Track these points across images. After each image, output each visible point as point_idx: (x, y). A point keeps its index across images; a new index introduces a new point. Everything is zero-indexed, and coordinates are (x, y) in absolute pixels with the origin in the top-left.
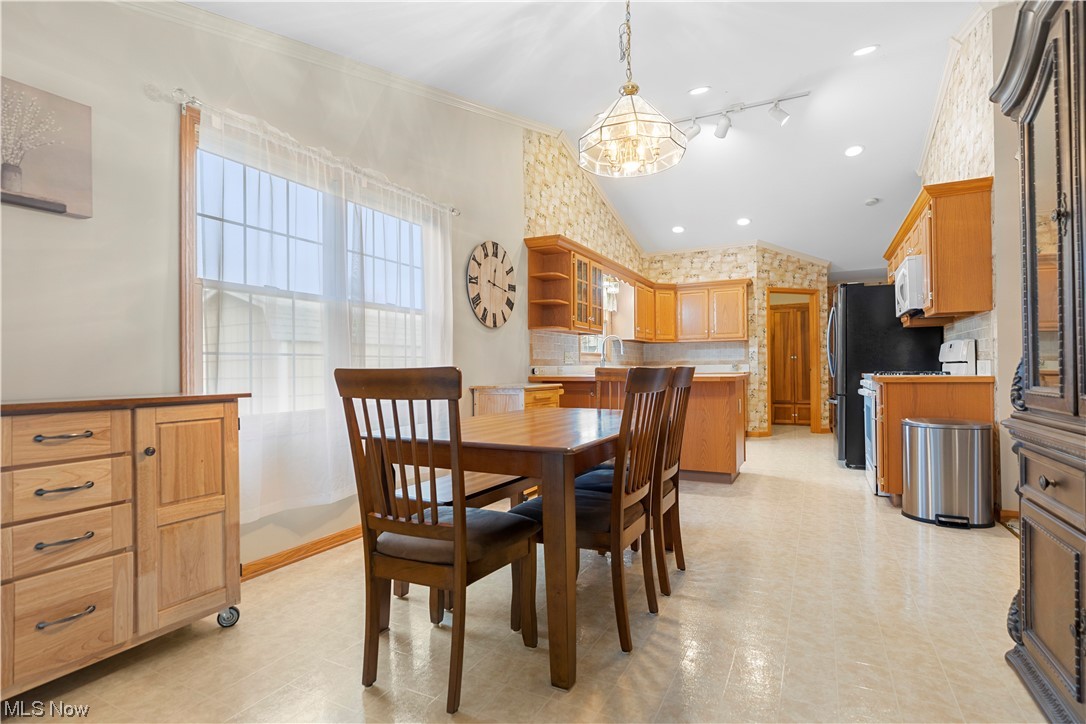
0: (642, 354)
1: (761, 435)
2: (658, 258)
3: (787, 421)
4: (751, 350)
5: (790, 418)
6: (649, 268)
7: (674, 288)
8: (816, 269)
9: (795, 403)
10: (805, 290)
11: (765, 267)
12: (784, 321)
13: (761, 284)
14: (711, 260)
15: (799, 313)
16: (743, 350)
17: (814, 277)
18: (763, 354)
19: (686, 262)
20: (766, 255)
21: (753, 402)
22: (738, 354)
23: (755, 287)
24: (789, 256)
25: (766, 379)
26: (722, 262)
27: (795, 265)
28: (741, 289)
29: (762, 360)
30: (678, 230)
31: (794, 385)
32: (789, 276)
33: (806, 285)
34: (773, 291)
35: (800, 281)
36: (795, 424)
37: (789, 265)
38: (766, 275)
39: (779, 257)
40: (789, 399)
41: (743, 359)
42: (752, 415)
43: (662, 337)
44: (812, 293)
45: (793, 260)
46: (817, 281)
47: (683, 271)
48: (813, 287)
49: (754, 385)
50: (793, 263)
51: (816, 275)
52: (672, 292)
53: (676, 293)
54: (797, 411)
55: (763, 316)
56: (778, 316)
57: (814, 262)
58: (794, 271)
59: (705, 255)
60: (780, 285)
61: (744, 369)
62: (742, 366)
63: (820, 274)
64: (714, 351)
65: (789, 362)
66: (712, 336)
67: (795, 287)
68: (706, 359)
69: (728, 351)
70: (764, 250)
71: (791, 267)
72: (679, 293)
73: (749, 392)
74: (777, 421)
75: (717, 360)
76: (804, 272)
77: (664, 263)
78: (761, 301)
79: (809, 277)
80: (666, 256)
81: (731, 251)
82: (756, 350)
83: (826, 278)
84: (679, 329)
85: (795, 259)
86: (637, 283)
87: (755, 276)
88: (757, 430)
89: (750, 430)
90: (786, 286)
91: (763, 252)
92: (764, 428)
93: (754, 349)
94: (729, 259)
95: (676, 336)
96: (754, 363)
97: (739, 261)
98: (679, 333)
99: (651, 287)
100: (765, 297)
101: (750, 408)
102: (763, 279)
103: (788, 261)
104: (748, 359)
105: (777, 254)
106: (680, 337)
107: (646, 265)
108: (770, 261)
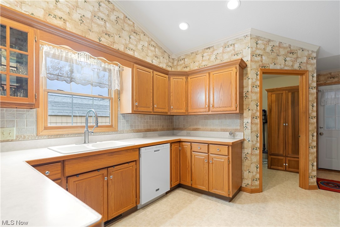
0: (172, 122)
1: (252, 191)
2: (182, 57)
3: (280, 168)
4: (245, 121)
5: (282, 166)
6: (177, 65)
7: (186, 75)
8: (306, 53)
9: (286, 156)
10: (296, 70)
11: (258, 52)
12: (278, 100)
13: (255, 66)
14: (215, 53)
15: (290, 94)
16: (239, 121)
17: (305, 60)
18: (256, 124)
19: (199, 57)
20: (259, 42)
21: (246, 163)
22: (234, 124)
23: (249, 69)
24: (280, 43)
25: (258, 145)
26: (223, 52)
27: (286, 51)
28: (234, 69)
29: (255, 129)
30: (183, 26)
31: (285, 143)
32: (280, 60)
33: (296, 67)
34: (266, 73)
35: (291, 64)
36: (286, 170)
37: (281, 50)
38: (259, 58)
39: (271, 44)
40: (281, 152)
41: (239, 128)
42: (246, 174)
43: (175, 111)
44: (301, 73)
45: (285, 45)
46: (307, 63)
47: (197, 64)
48: (303, 68)
49: (247, 150)
50: (284, 48)
51: (305, 59)
52: (184, 78)
53: (187, 78)
54: (287, 162)
55: (256, 93)
56: (274, 96)
57: (304, 47)
58: (286, 56)
59: (211, 50)
60: (272, 67)
61: (239, 137)
62: (237, 133)
63: (309, 58)
64: (217, 121)
65: (282, 127)
66: (211, 109)
67: (286, 68)
68: (212, 127)
69: (228, 121)
70: (258, 38)
71: (282, 52)
72: (189, 78)
73: (244, 155)
74: (272, 167)
75: (219, 128)
76: (295, 56)
77: (186, 60)
78: (254, 80)
79: (299, 60)
80: (187, 55)
81: (230, 43)
82: (250, 121)
83: (315, 61)
84: (189, 105)
85: (287, 45)
86: (135, 65)
87: (249, 59)
88: (249, 187)
89: (244, 185)
90: (278, 67)
91: (256, 39)
92: (256, 186)
93: (247, 120)
94: (228, 49)
95: (187, 110)
96: (248, 131)
97: (236, 49)
98: (189, 108)
99: (167, 75)
100: (258, 77)
101: (244, 168)
102: (256, 62)
103: (279, 46)
104: (243, 127)
105: (269, 41)
106: (190, 111)
107: (175, 63)
108: (263, 47)
